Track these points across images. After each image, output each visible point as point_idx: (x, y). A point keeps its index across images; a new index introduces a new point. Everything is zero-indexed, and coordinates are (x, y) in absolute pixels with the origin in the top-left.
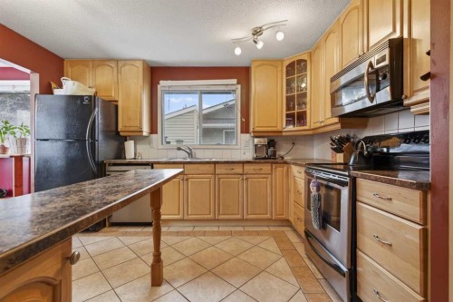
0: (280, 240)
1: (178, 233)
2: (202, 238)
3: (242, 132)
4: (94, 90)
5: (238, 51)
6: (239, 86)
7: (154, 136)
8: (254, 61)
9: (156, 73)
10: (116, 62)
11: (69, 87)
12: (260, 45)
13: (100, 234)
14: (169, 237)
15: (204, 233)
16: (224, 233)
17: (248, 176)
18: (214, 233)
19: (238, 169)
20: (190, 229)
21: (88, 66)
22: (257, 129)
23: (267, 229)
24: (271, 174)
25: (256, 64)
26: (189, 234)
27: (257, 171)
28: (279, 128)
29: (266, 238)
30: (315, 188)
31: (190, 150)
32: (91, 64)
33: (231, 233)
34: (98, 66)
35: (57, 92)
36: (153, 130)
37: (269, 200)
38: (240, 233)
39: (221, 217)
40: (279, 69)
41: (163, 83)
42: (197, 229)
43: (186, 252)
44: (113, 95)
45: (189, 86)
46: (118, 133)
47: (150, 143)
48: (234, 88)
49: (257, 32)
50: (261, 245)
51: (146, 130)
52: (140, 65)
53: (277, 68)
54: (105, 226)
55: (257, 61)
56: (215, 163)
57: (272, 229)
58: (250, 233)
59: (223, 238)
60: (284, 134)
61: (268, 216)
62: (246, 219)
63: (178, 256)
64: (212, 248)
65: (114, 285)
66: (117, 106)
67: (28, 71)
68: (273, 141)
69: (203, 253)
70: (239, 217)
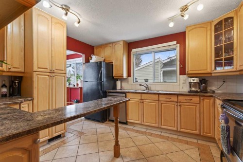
0: (203, 151)
1: (137, 131)
2: (149, 137)
3: (180, 74)
4: (104, 58)
5: (171, 25)
6: (178, 45)
7: (130, 78)
8: (187, 27)
9: (131, 45)
10: (112, 44)
11: (94, 59)
12: (186, 17)
13: (104, 124)
14: (132, 132)
15: (151, 134)
16: (163, 137)
17: (181, 104)
18: (157, 136)
19: (174, 99)
20: (144, 130)
21: (102, 48)
22: (190, 72)
23: (195, 141)
24: (200, 103)
25: (189, 29)
26: (143, 133)
27: (188, 101)
28: (209, 71)
29: (193, 147)
30: (223, 121)
31: (147, 85)
32: (103, 47)
33: (168, 138)
34: (106, 47)
35: (91, 61)
36: (129, 75)
37: (198, 121)
38: (174, 140)
39: (163, 127)
40: (209, 28)
41: (134, 50)
42: (148, 131)
43: (137, 143)
44: (111, 60)
45: (147, 50)
46: (113, 77)
47: (128, 82)
48: (174, 47)
49: (184, 9)
50: (186, 152)
51: (125, 75)
52: (122, 43)
53: (206, 28)
54: (107, 121)
55: (190, 26)
56: (159, 94)
57: (200, 142)
58: (180, 141)
59: (161, 140)
60: (213, 75)
61: (197, 132)
62: (180, 132)
63: (132, 144)
64: (153, 145)
65: (100, 150)
66: (113, 65)
67: (81, 54)
68: (204, 79)
69: (146, 146)
70: (175, 129)
